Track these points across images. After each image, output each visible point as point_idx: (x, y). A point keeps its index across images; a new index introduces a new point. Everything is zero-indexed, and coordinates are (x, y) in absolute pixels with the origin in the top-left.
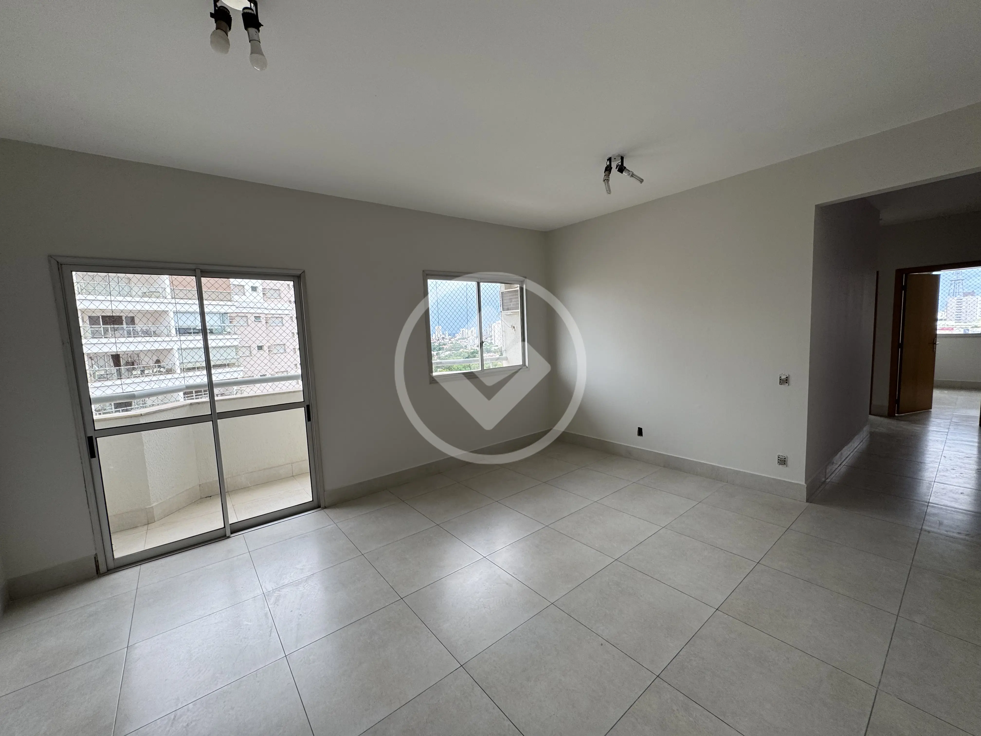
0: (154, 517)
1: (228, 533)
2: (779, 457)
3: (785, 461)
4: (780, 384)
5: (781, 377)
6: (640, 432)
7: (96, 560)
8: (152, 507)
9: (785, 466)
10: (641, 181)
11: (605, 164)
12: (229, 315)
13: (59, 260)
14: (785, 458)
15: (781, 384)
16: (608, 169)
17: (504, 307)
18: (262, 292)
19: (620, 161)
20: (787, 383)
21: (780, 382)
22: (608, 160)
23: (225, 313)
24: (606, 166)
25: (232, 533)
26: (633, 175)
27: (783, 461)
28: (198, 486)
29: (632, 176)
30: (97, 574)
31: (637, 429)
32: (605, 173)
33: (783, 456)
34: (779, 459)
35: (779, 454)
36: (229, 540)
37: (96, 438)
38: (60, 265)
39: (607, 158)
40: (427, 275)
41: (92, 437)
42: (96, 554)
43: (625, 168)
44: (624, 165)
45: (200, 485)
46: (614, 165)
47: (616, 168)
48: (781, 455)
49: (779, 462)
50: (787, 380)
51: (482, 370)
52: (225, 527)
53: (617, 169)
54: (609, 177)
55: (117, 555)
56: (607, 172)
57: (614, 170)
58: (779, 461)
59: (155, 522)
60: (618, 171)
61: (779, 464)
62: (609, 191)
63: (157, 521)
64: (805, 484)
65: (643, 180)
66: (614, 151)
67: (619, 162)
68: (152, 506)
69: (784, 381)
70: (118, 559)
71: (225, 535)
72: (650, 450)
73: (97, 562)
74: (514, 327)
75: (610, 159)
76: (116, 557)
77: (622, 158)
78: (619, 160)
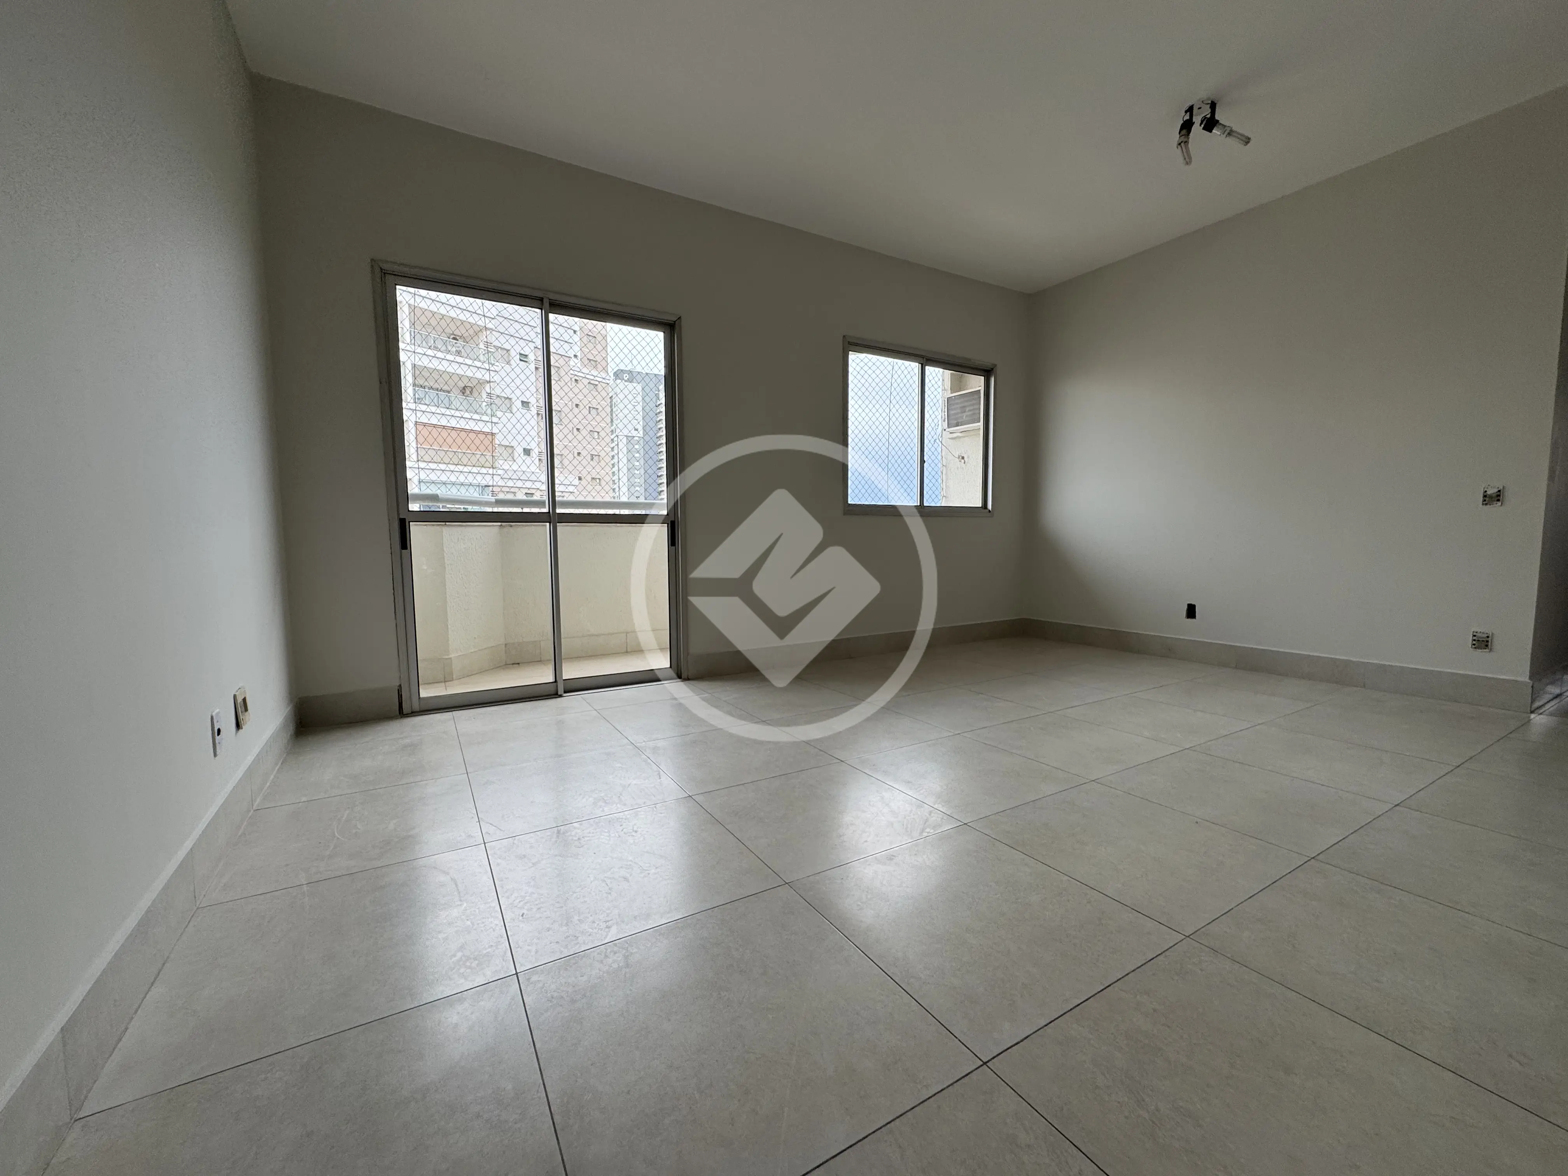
0: (452, 674)
1: (561, 691)
2: (1475, 636)
3: (1488, 641)
4: (1483, 504)
5: (1486, 491)
6: (1191, 611)
7: (400, 693)
8: (451, 658)
9: (1487, 650)
10: (1247, 141)
11: (1183, 117)
12: (491, 488)
13: (385, 266)
14: (1488, 637)
15: (1486, 504)
16: (1187, 126)
17: (951, 422)
18: (538, 458)
19: (1210, 111)
20: (1498, 500)
21: (1485, 501)
22: (1186, 112)
23: (486, 486)
24: (1182, 122)
25: (565, 692)
26: (1231, 133)
27: (1482, 643)
28: (504, 646)
29: (1229, 134)
30: (400, 714)
31: (1186, 607)
32: (1179, 134)
33: (1483, 633)
34: (1474, 638)
35: (1476, 630)
36: (559, 699)
37: (409, 522)
38: (384, 273)
39: (1186, 107)
40: (849, 343)
41: (405, 519)
42: (400, 686)
43: (1218, 121)
44: (1217, 117)
45: (506, 645)
46: (1197, 120)
47: (1200, 125)
48: (1479, 630)
49: (1474, 645)
50: (1499, 496)
51: (920, 505)
52: (556, 681)
53: (1202, 126)
54: (1188, 138)
55: (424, 694)
56: (1184, 132)
57: (1197, 129)
58: (1474, 642)
59: (453, 680)
60: (1204, 129)
61: (1475, 648)
62: (1188, 160)
63: (456, 679)
64: (1529, 681)
65: (1249, 139)
66: (1198, 94)
67: (1207, 112)
68: (450, 656)
69: (1493, 498)
70: (424, 698)
71: (557, 694)
72: (1209, 641)
73: (400, 696)
74: (963, 458)
75: (1190, 110)
76: (421, 696)
77: (1213, 106)
78: (1208, 111)
